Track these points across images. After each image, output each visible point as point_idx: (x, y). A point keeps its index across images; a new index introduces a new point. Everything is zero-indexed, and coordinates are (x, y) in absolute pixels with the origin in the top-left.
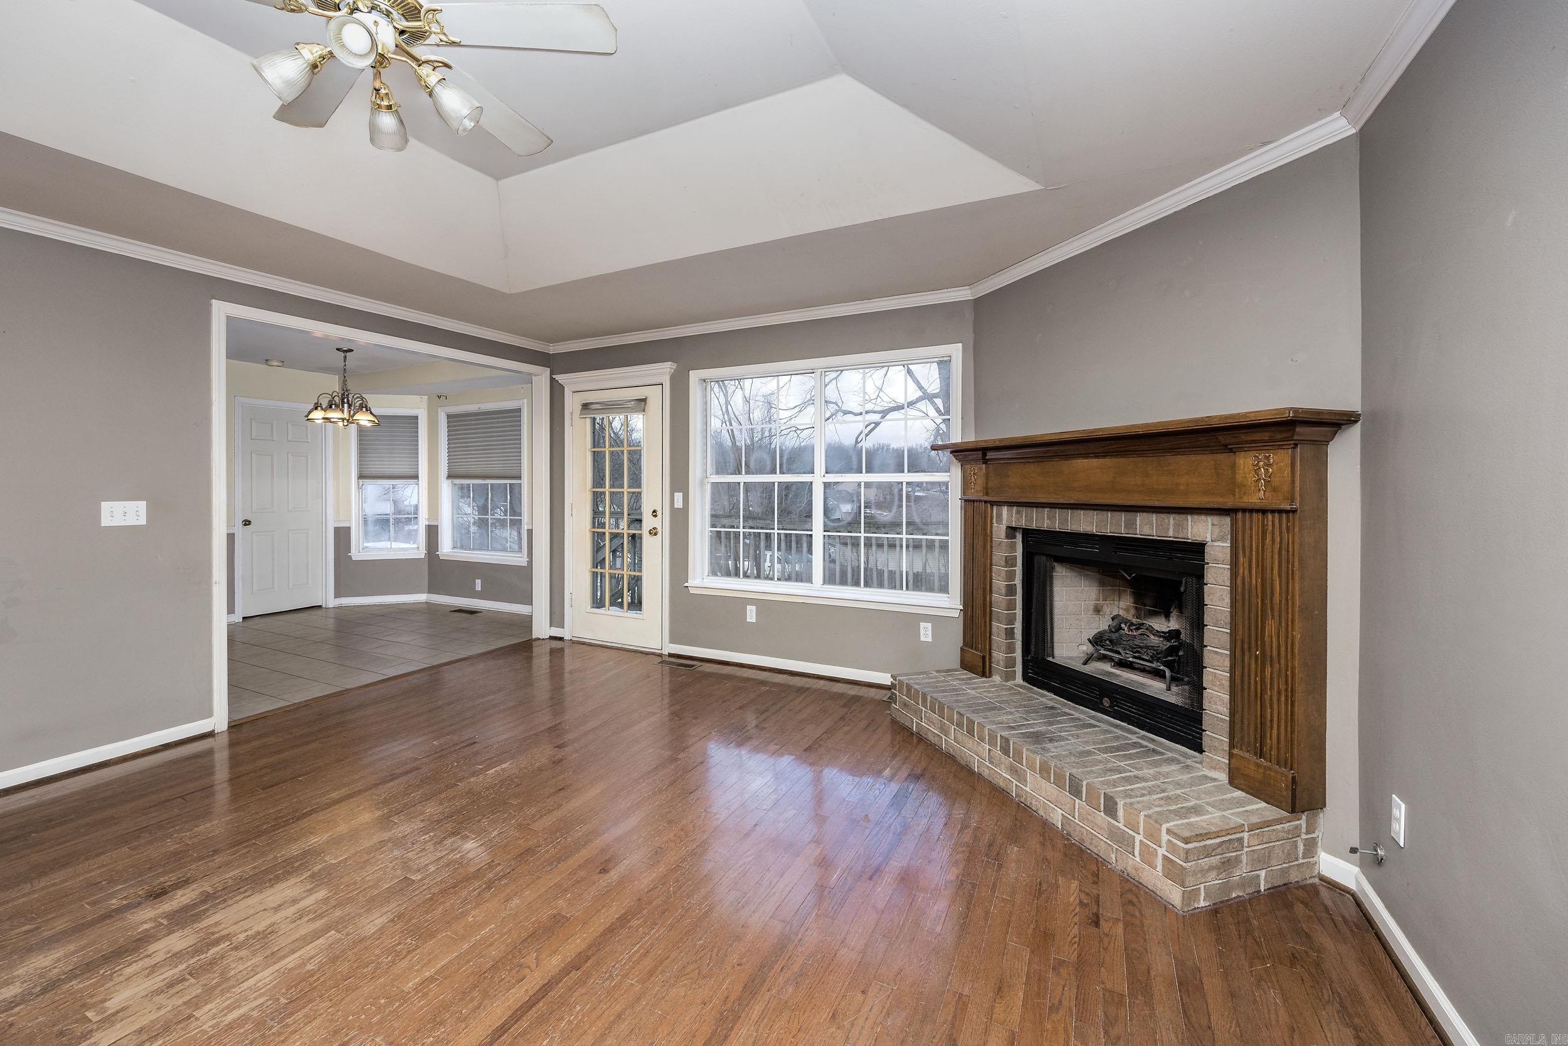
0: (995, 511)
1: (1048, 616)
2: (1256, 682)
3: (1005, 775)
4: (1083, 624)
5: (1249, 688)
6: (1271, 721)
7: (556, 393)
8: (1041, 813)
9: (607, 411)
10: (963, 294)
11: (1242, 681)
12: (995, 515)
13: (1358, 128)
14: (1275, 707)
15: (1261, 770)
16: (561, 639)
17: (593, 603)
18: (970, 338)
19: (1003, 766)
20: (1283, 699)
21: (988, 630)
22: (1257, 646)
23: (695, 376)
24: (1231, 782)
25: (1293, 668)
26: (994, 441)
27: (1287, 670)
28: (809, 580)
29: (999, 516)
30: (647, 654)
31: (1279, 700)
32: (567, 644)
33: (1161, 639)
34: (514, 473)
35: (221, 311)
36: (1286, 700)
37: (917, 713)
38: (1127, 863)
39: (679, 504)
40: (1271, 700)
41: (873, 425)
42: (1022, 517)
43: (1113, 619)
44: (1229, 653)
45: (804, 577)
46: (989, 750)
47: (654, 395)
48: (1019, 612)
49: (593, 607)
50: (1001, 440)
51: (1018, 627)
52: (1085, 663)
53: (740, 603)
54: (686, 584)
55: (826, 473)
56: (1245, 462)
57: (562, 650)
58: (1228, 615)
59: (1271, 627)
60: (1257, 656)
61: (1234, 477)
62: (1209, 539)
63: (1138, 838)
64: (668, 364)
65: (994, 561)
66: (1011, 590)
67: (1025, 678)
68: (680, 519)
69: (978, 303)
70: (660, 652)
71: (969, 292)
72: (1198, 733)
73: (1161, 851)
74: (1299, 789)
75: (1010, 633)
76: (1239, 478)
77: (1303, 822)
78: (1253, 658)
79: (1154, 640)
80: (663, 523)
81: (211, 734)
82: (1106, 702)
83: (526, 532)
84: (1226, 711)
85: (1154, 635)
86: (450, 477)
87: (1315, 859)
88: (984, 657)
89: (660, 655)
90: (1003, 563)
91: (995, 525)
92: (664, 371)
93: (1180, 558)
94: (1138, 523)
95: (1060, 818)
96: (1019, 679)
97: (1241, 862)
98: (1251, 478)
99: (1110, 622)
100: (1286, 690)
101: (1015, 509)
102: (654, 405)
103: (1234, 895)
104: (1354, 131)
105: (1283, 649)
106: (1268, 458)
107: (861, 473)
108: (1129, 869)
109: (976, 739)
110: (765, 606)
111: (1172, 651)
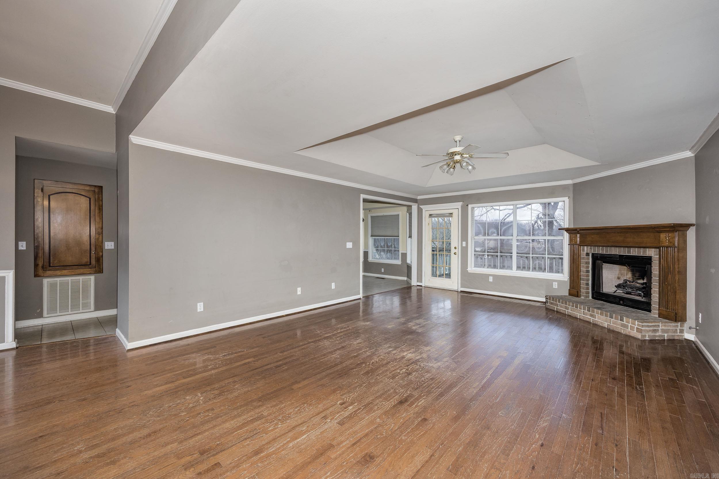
0: (582, 248)
1: (601, 277)
2: (666, 291)
3: (588, 317)
4: (614, 282)
5: (664, 292)
6: (670, 300)
7: (420, 211)
8: (601, 325)
9: (438, 217)
10: (570, 182)
11: (662, 291)
12: (582, 249)
13: (695, 154)
14: (671, 296)
15: (667, 312)
16: (421, 286)
17: (432, 275)
18: (571, 195)
19: (588, 315)
20: (673, 294)
21: (579, 283)
22: (666, 281)
23: (470, 206)
24: (659, 317)
25: (676, 286)
26: (583, 228)
27: (674, 287)
28: (511, 269)
29: (583, 250)
30: (453, 291)
31: (672, 294)
32: (423, 287)
33: (640, 285)
34: (396, 235)
35: (363, 196)
36: (674, 294)
37: (557, 305)
38: (626, 332)
39: (464, 245)
40: (670, 295)
41: (509, 215)
42: (592, 250)
43: (624, 280)
44: (658, 284)
45: (510, 268)
46: (583, 311)
47: (455, 213)
48: (590, 278)
49: (432, 276)
50: (585, 228)
51: (590, 282)
52: (614, 293)
53: (488, 276)
54: (467, 270)
55: (517, 236)
56: (663, 236)
57: (421, 289)
58: (658, 275)
59: (670, 277)
60: (666, 284)
61: (660, 239)
62: (653, 256)
63: (629, 325)
64: (461, 203)
65: (581, 263)
66: (588, 271)
67: (593, 297)
68: (464, 251)
69: (575, 185)
70: (457, 290)
71: (571, 181)
72: (650, 307)
73: (635, 327)
74: (677, 316)
75: (587, 284)
76: (661, 240)
77: (679, 324)
78: (665, 285)
79: (638, 285)
80: (459, 251)
81: (360, 299)
82: (621, 302)
83: (401, 254)
84: (658, 299)
85: (638, 284)
86: (372, 236)
87: (683, 334)
88: (578, 292)
89: (458, 291)
90: (585, 263)
91: (582, 252)
92: (459, 205)
93: (645, 261)
94: (631, 251)
95: (607, 325)
96: (590, 298)
97: (659, 331)
98: (664, 240)
99: (623, 281)
100: (674, 292)
101: (589, 247)
102: (455, 215)
103: (657, 338)
104: (693, 155)
105: (673, 282)
106: (669, 235)
107: (530, 236)
108: (627, 333)
109: (579, 309)
110: (494, 276)
111: (644, 288)
